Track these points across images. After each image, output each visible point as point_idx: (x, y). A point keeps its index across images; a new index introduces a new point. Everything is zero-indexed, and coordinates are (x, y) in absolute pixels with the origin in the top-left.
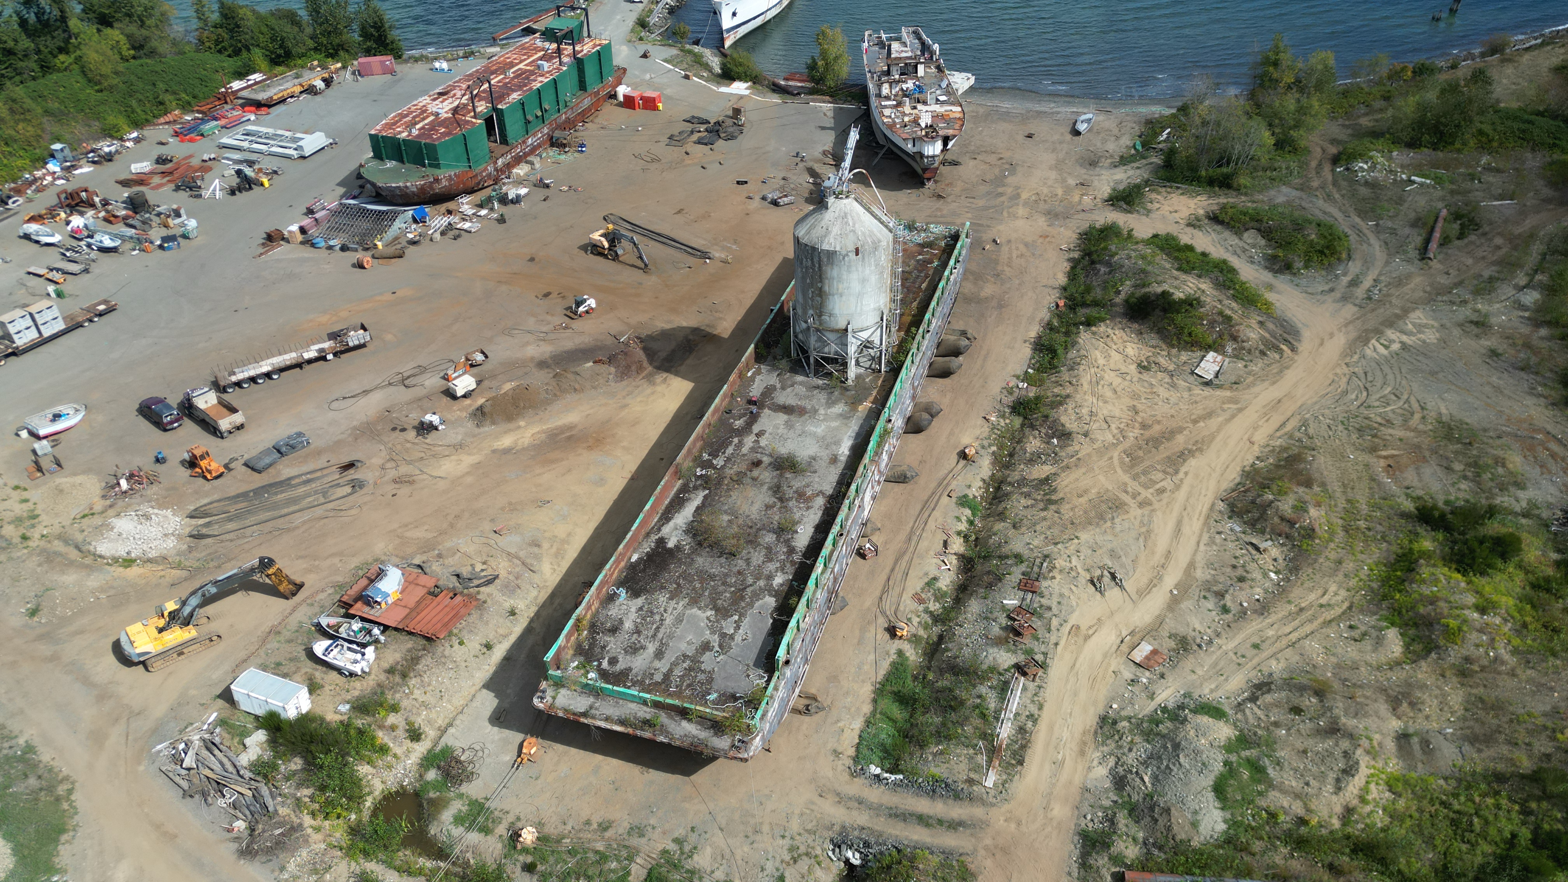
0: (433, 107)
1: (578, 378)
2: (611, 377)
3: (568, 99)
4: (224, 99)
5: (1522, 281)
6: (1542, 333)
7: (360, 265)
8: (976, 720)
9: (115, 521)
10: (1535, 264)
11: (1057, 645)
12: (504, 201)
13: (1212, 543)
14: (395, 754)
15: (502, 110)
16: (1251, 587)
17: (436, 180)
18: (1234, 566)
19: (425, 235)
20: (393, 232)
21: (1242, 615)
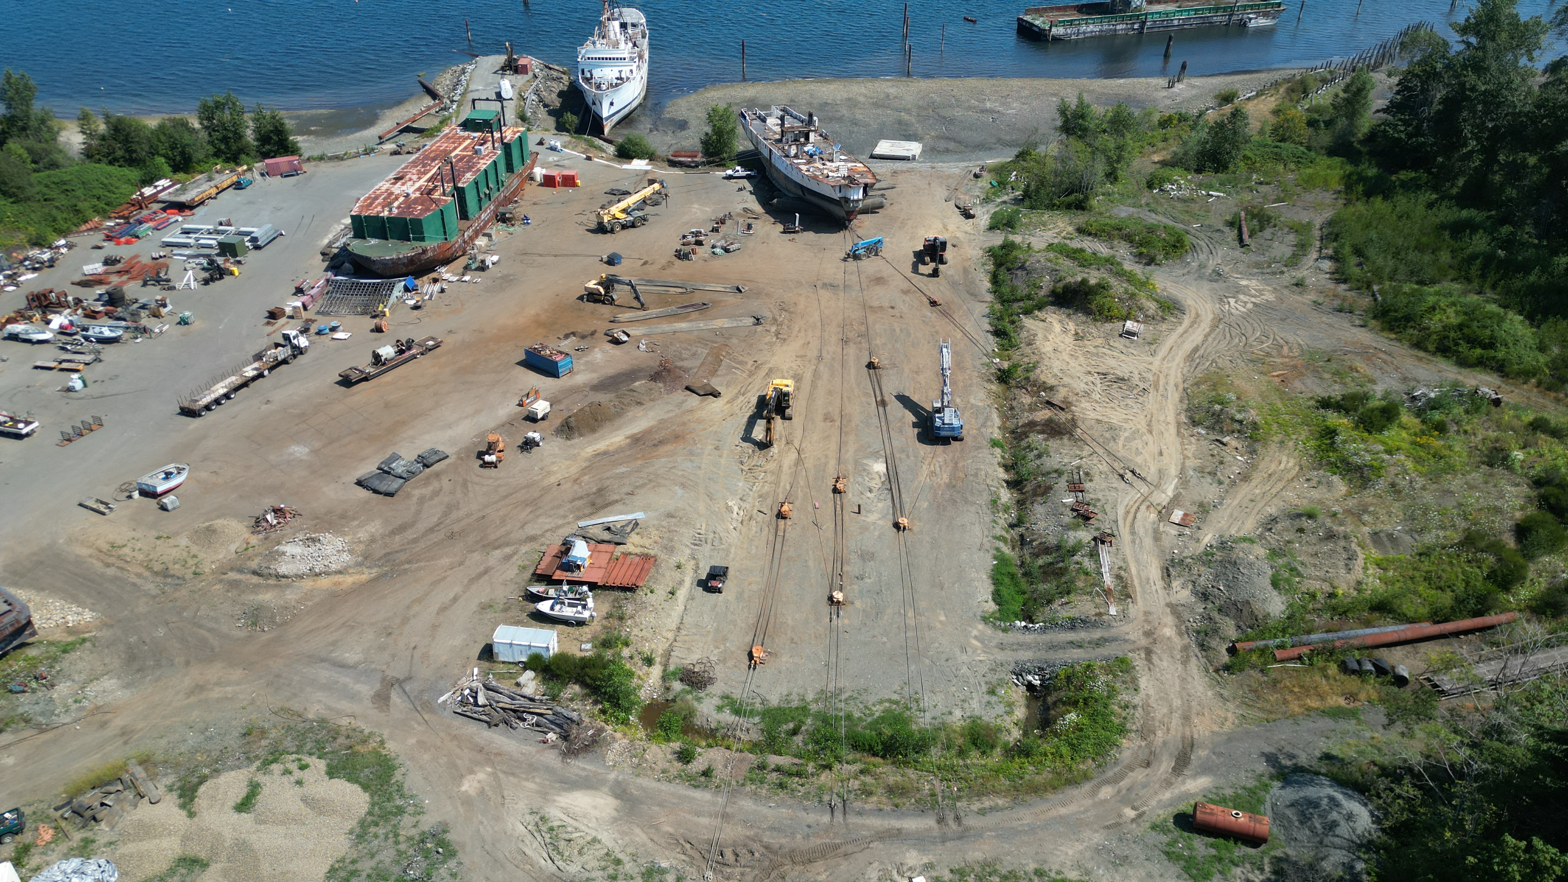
0: (398, 189)
1: (635, 394)
2: (663, 390)
3: (504, 179)
4: (140, 205)
5: (1315, 255)
6: (1343, 286)
7: (378, 330)
8: (1083, 577)
9: (282, 548)
10: (1318, 244)
11: (1116, 522)
12: (483, 268)
13: (1190, 443)
14: (639, 677)
15: (463, 188)
16: (1230, 466)
17: (425, 251)
18: (1212, 455)
19: (424, 300)
20: (393, 299)
21: (1233, 483)
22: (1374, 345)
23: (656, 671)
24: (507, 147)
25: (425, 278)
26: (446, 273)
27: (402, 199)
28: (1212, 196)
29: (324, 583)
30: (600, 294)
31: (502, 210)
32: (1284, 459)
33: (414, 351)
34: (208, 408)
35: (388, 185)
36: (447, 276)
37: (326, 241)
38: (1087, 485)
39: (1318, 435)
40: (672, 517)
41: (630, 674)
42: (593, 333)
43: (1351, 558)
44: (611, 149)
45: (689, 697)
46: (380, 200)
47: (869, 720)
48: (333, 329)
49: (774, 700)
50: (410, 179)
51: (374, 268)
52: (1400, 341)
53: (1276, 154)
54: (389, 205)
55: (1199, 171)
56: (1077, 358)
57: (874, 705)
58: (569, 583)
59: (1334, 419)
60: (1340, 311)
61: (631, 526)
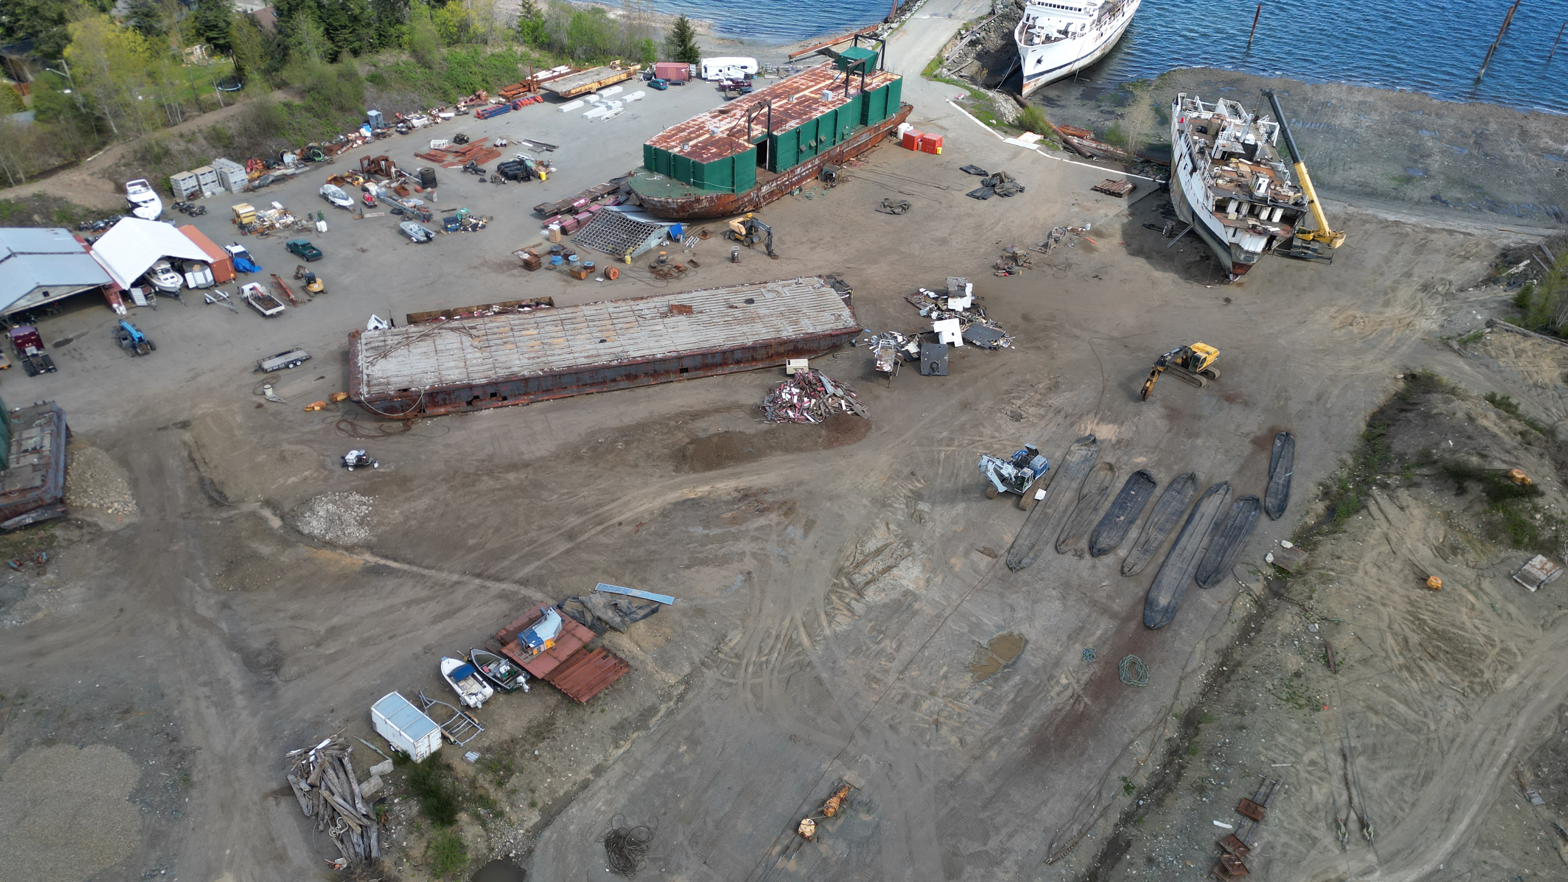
0: (710, 126)
3: (845, 132)
4: (528, 87)
7: (606, 276)
14: (510, 821)
15: (776, 137)
17: (699, 200)
23: (535, 820)
24: (865, 97)
27: (707, 136)
31: (827, 168)
35: (708, 117)
38: (1272, 813)
40: (702, 615)
46: (682, 135)
50: (733, 116)
54: (687, 140)
61: (648, 610)
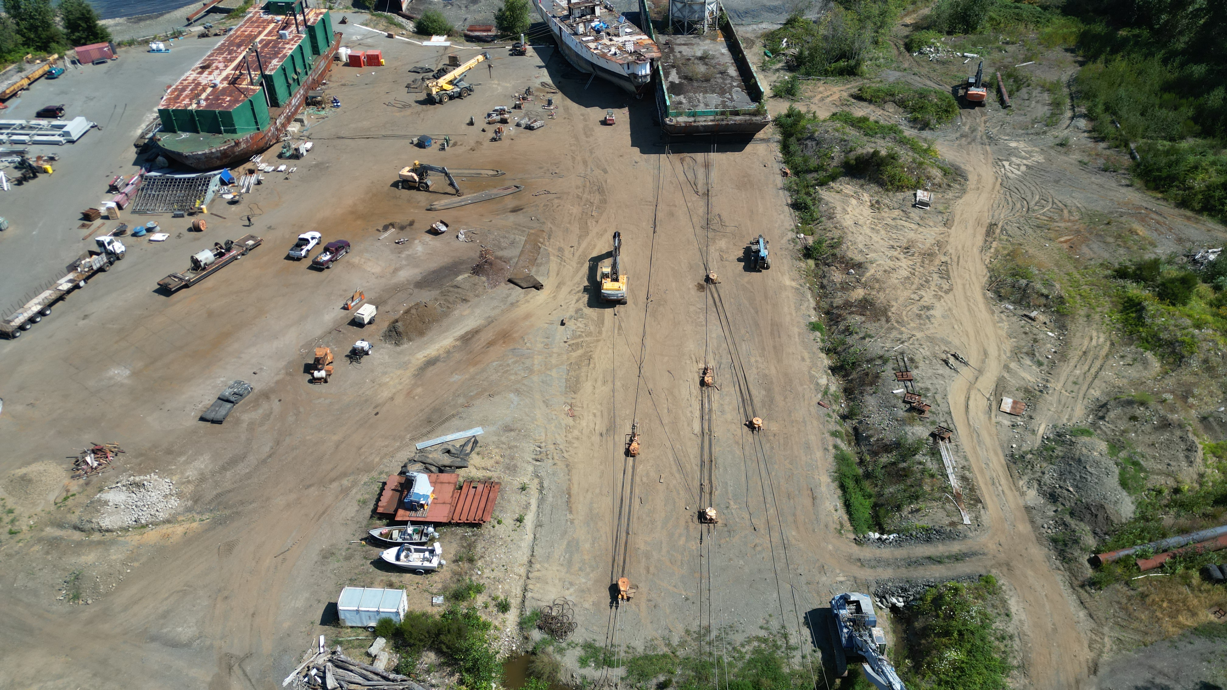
0: (205, 80)
1: (460, 290)
2: (486, 284)
3: (311, 62)
5: (1069, 114)
6: (1102, 145)
7: (196, 229)
8: (928, 480)
9: (105, 496)
10: (1068, 101)
11: (950, 413)
12: (296, 156)
13: (1001, 321)
14: (496, 627)
15: (271, 76)
16: (1044, 344)
17: (237, 144)
18: (1026, 333)
19: (241, 195)
20: (210, 195)
21: (1053, 364)
22: (1145, 205)
23: (512, 617)
24: (311, 30)
25: (241, 169)
26: (260, 162)
27: (209, 90)
28: (967, 57)
29: (152, 536)
30: (415, 181)
31: (311, 93)
32: (1094, 334)
33: (234, 253)
34: (22, 328)
35: (194, 75)
36: (262, 166)
37: (139, 132)
38: (914, 373)
39: (1121, 307)
40: (511, 430)
41: (486, 626)
42: (411, 224)
43: (1191, 449)
44: (411, 26)
45: (550, 649)
46: (187, 92)
47: (740, 664)
48: (150, 230)
49: (640, 648)
50: (217, 68)
51: (188, 162)
52: (1165, 199)
53: (1018, 14)
54: (195, 96)
55: (949, 33)
56: (878, 232)
57: (743, 645)
58: (414, 523)
59: (1134, 290)
60: (1105, 170)
61: (470, 445)
